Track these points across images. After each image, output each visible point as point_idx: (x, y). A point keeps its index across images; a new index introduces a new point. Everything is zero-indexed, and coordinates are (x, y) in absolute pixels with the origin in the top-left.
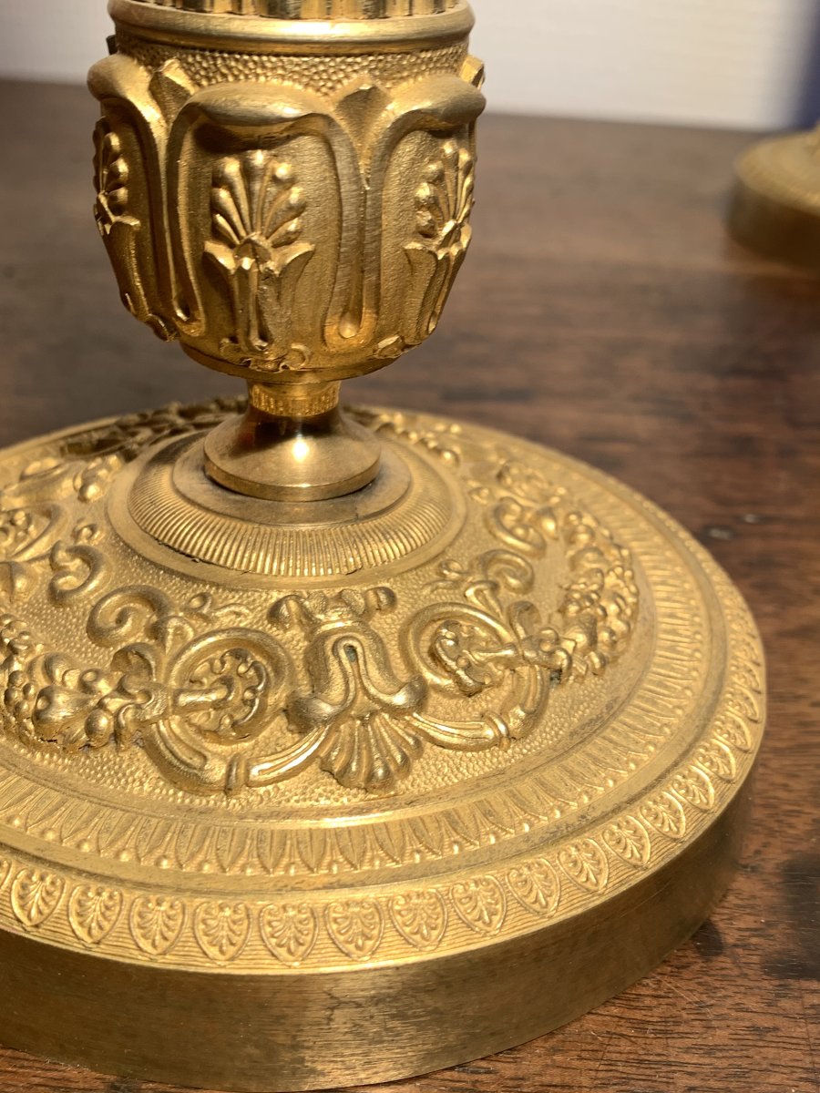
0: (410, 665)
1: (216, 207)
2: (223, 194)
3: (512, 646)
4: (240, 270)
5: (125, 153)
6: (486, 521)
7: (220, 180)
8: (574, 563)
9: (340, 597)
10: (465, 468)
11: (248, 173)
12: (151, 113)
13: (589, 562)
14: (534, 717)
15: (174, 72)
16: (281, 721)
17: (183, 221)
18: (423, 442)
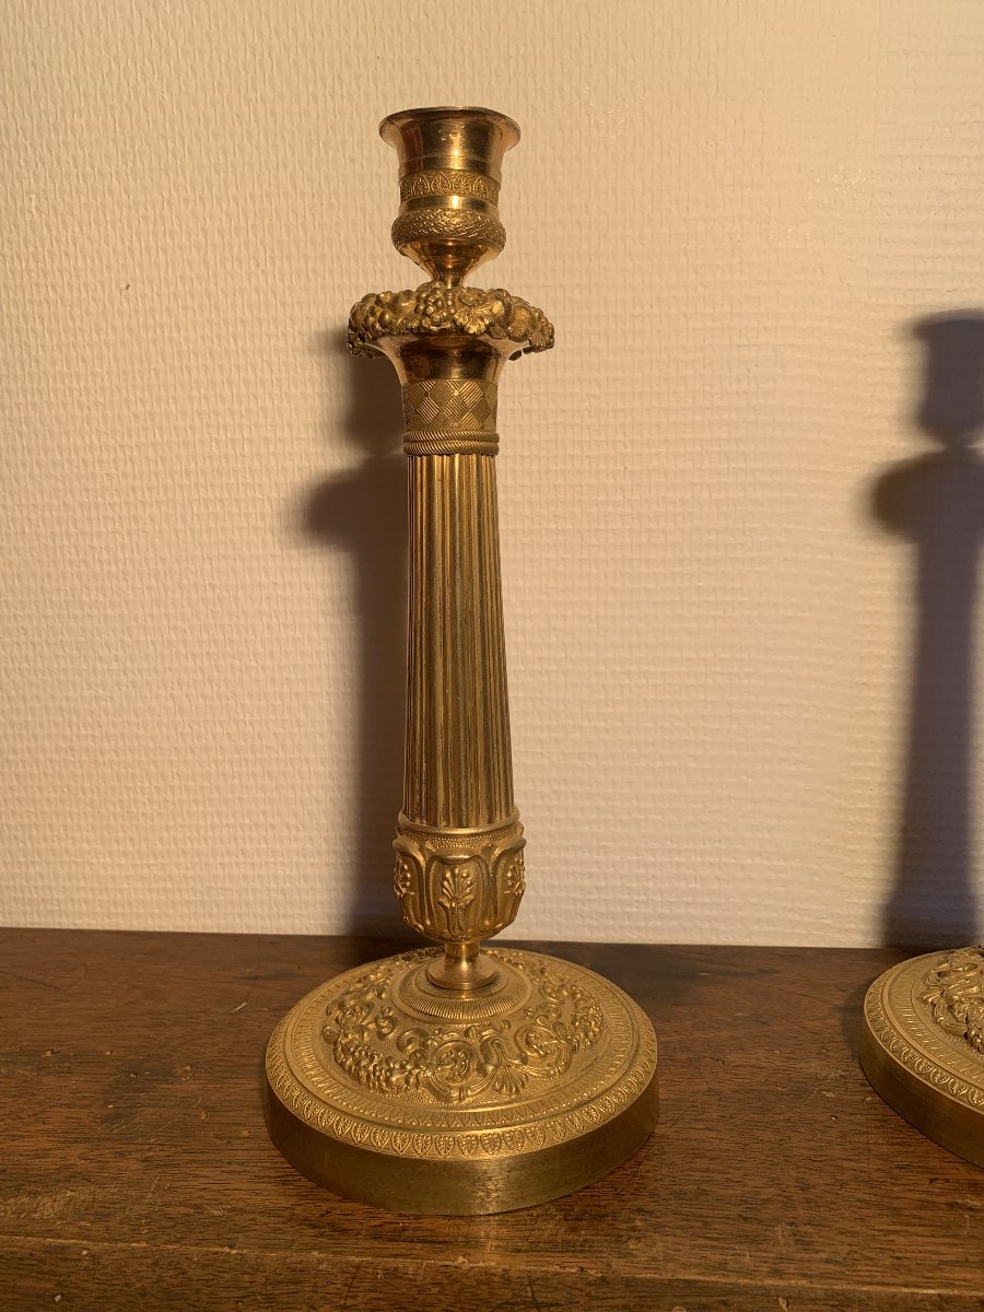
0: (519, 1048)
1: (443, 886)
2: (446, 883)
3: (556, 1039)
4: (451, 907)
5: (410, 870)
6: (540, 992)
7: (445, 879)
8: (576, 1005)
9: (490, 1024)
10: (528, 971)
11: (453, 875)
12: (421, 858)
13: (582, 1004)
14: (568, 1065)
15: (429, 846)
16: (475, 1073)
17: (431, 889)
18: (509, 961)
